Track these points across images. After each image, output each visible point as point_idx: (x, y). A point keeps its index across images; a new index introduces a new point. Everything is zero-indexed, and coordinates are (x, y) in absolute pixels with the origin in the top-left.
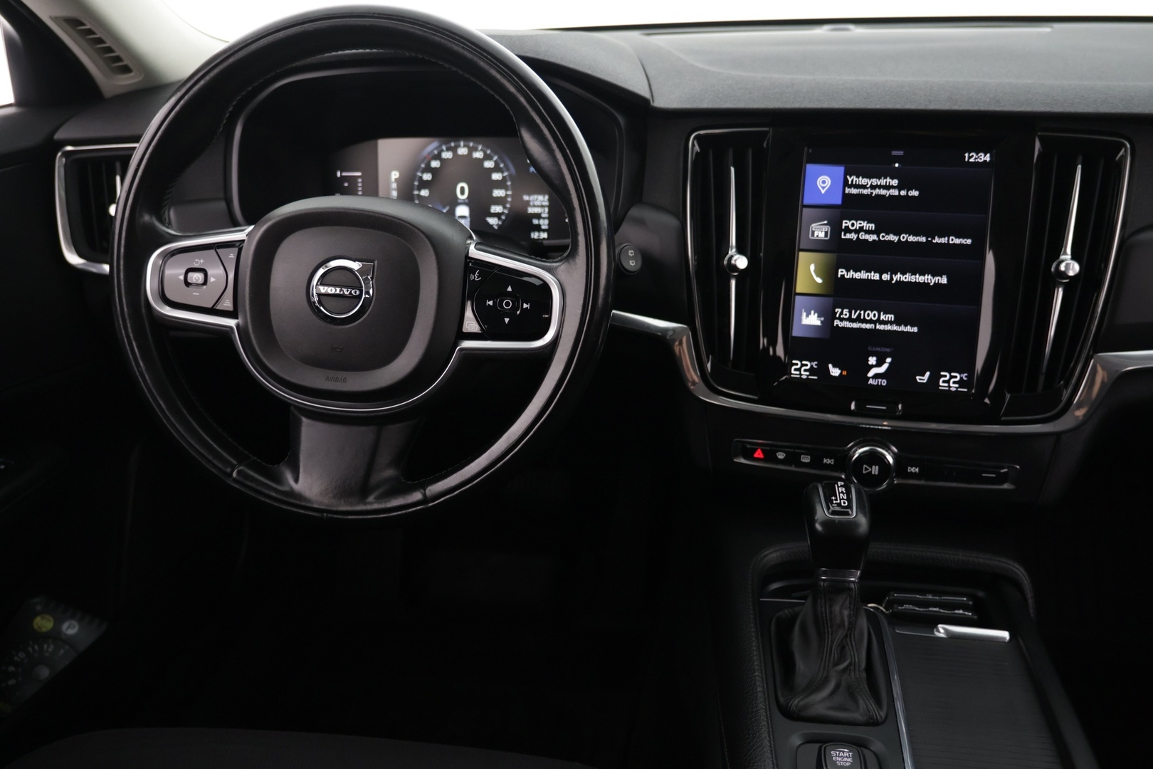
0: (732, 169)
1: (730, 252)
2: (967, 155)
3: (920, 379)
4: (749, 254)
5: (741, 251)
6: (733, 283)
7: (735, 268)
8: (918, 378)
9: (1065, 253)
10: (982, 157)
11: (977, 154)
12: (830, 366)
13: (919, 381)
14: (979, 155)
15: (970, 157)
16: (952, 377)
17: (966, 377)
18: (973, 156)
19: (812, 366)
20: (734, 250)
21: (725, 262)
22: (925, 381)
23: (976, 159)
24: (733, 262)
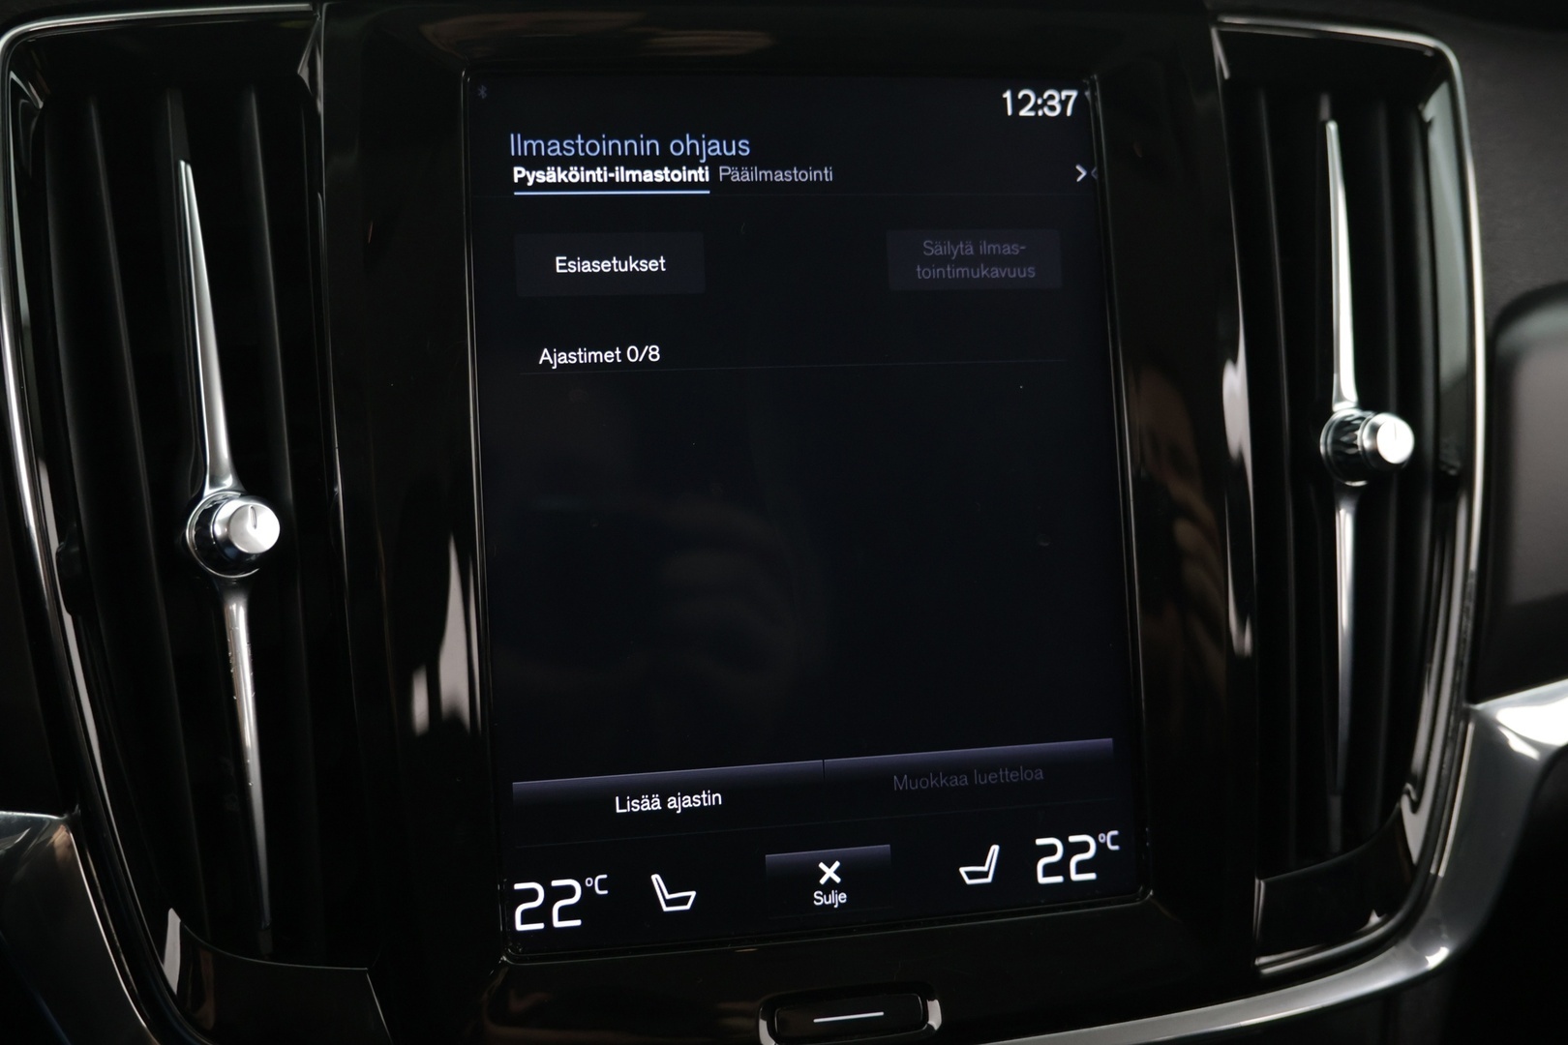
0: (186, 171)
1: (208, 492)
2: (1008, 95)
3: (971, 875)
4: (289, 494)
5: (255, 484)
6: (238, 613)
7: (223, 553)
8: (963, 870)
9: (1341, 399)
10: (1055, 103)
11: (1039, 95)
12: (656, 878)
13: (969, 882)
14: (1046, 96)
15: (1019, 104)
16: (1071, 850)
17: (1114, 840)
18: (1027, 98)
19: (587, 892)
20: (229, 481)
21: (190, 534)
22: (989, 880)
23: (1036, 107)
24: (218, 530)
